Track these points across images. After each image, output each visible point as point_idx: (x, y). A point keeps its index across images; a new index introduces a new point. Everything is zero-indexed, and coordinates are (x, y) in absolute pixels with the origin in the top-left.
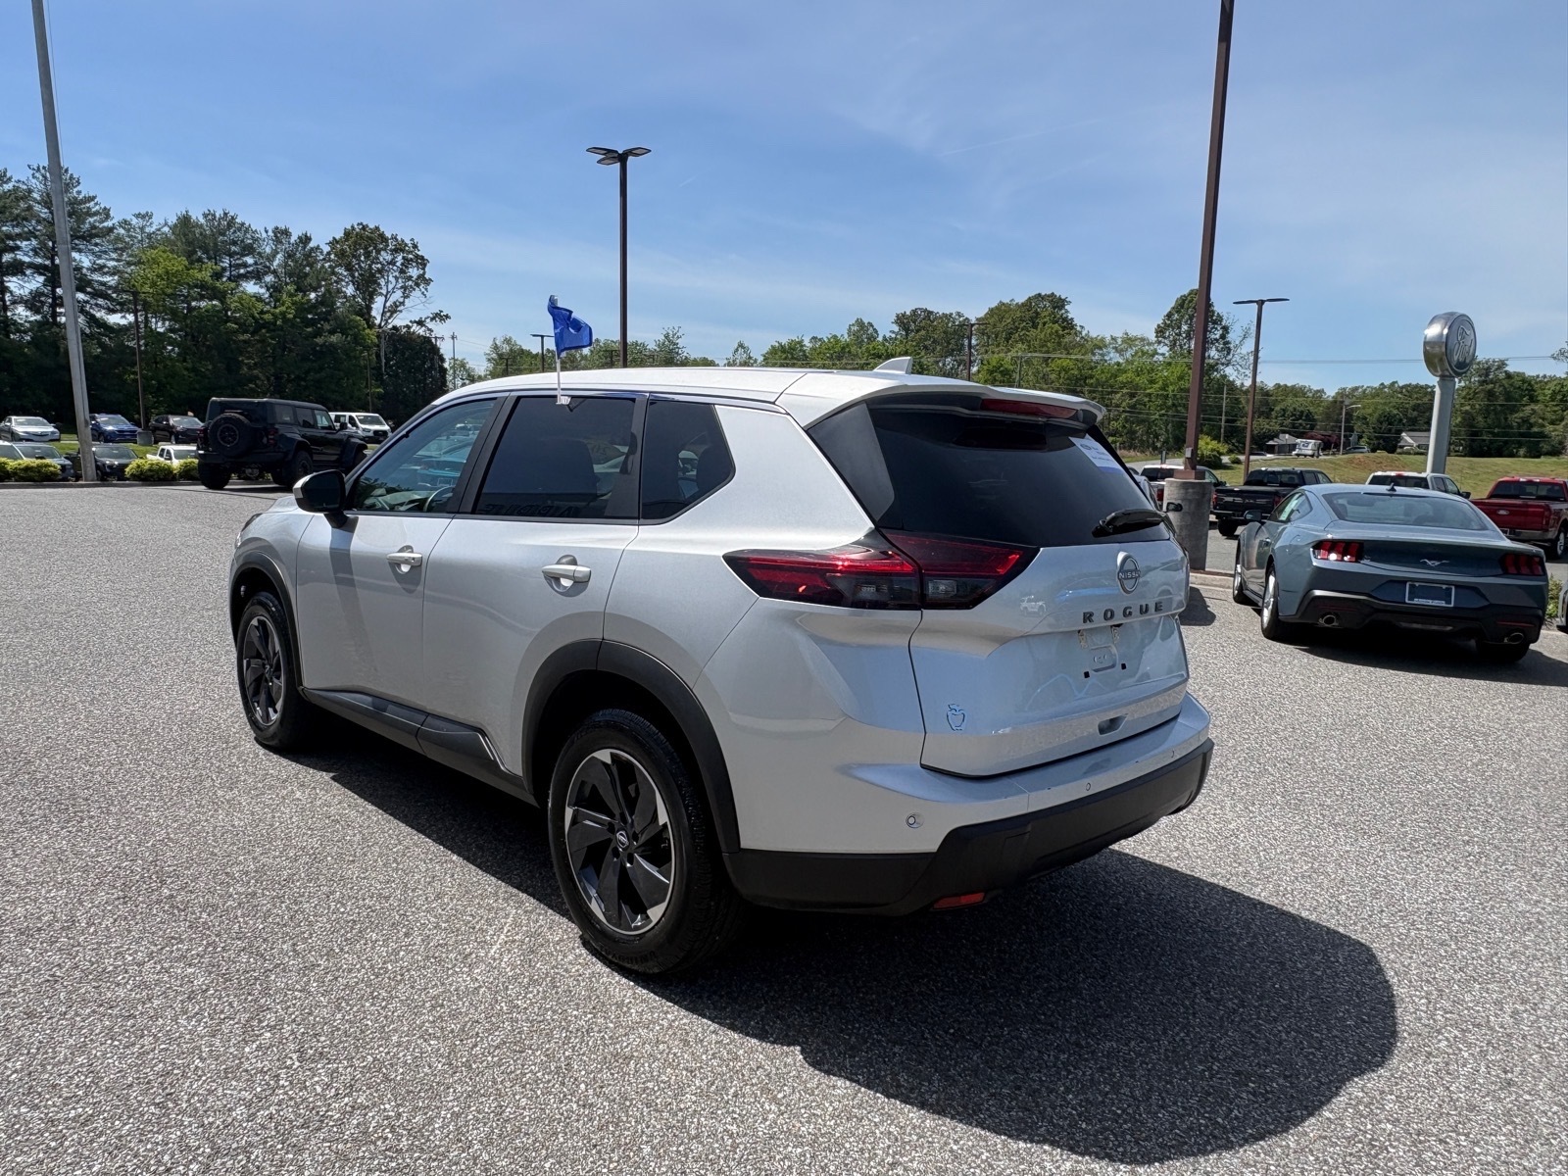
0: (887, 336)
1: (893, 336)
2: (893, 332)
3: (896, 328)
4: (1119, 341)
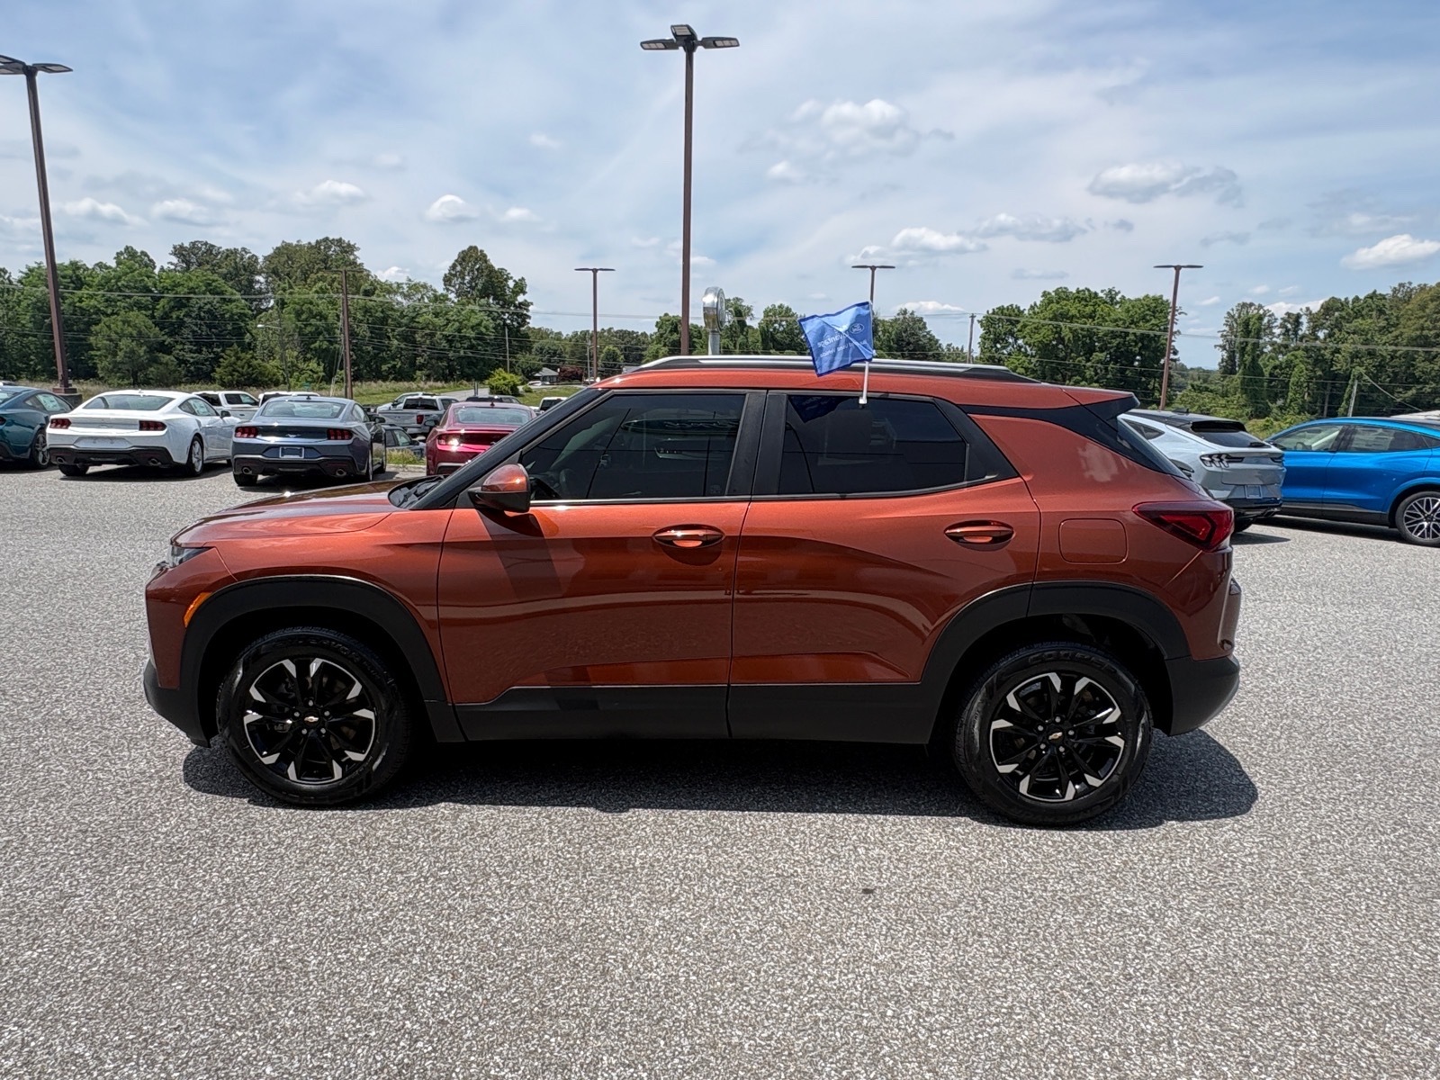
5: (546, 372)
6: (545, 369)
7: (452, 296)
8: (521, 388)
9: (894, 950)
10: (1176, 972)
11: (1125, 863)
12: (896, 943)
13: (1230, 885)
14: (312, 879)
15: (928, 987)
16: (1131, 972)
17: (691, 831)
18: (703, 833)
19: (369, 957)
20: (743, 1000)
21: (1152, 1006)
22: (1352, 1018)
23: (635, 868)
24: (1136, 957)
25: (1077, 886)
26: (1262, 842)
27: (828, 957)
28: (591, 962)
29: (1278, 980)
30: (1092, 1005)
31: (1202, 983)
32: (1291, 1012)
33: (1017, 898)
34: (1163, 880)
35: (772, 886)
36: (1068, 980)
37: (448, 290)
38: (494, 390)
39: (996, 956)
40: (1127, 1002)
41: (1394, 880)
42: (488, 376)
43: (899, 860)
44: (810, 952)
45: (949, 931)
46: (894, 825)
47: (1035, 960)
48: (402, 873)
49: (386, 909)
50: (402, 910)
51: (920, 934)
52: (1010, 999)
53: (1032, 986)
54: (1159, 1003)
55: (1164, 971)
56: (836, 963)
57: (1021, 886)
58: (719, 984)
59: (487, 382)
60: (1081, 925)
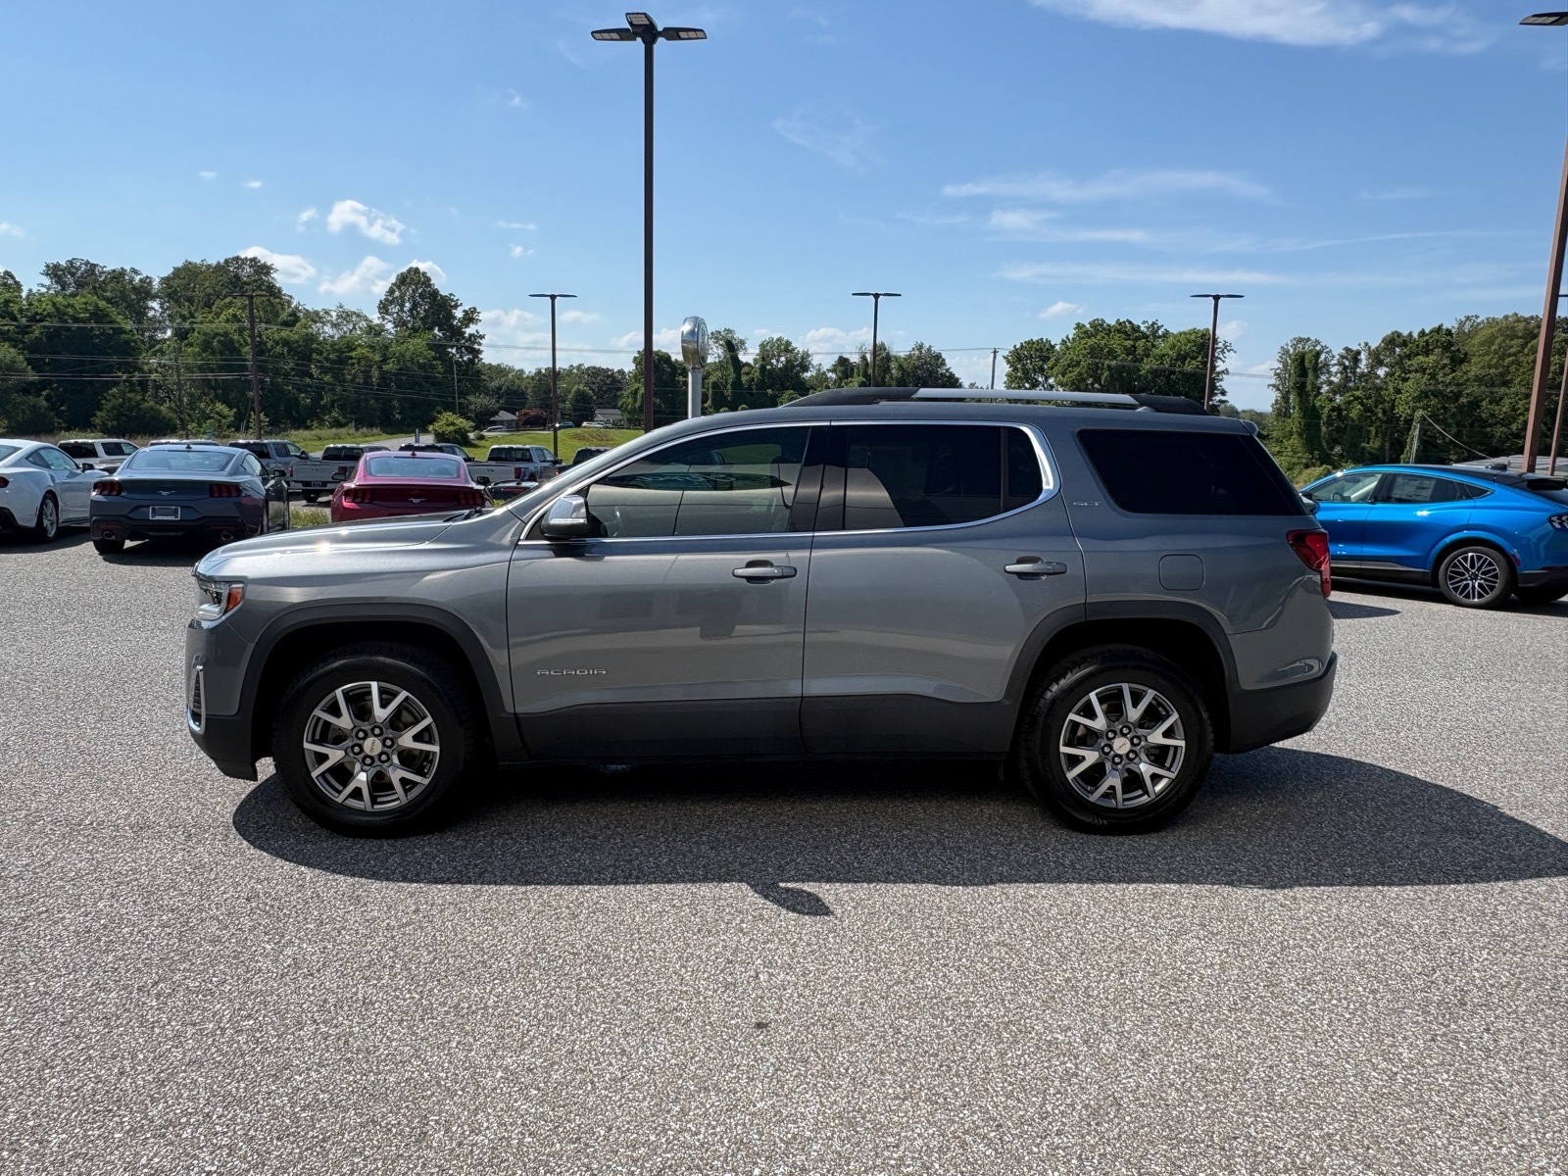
0: (34, 291)
1: (44, 290)
2: (43, 286)
3: (47, 281)
4: (334, 314)
5: (504, 416)
6: (502, 412)
7: (389, 326)
8: (471, 436)
9: (777, 1095)
10: (1100, 1107)
11: (1068, 980)
12: (782, 1087)
13: (1182, 1001)
14: (77, 1037)
15: (809, 1139)
16: (1049, 1109)
17: (564, 960)
18: (579, 961)
19: (128, 1132)
20: (583, 1165)
21: (1064, 1150)
22: (1290, 1153)
23: (486, 1008)
24: (1059, 1092)
25: (1008, 1010)
26: (1226, 951)
27: (697, 1107)
28: (407, 1126)
29: (1214, 1112)
30: (996, 1150)
31: (1128, 1118)
32: (1223, 1149)
33: (934, 1027)
34: (1107, 999)
35: (649, 1023)
36: (974, 1122)
37: (384, 319)
38: (440, 437)
39: (897, 1097)
40: (1038, 1145)
41: (1364, 989)
42: (432, 421)
43: (805, 987)
44: (676, 1101)
45: (847, 1070)
46: (809, 945)
47: (941, 1101)
48: (194, 1025)
49: (162, 1071)
50: (185, 1071)
51: (812, 1075)
52: (902, 1148)
53: (931, 1131)
54: (1074, 1145)
55: (1086, 1107)
56: (705, 1114)
57: (943, 1012)
58: (558, 1145)
59: (431, 428)
60: (1002, 1054)
